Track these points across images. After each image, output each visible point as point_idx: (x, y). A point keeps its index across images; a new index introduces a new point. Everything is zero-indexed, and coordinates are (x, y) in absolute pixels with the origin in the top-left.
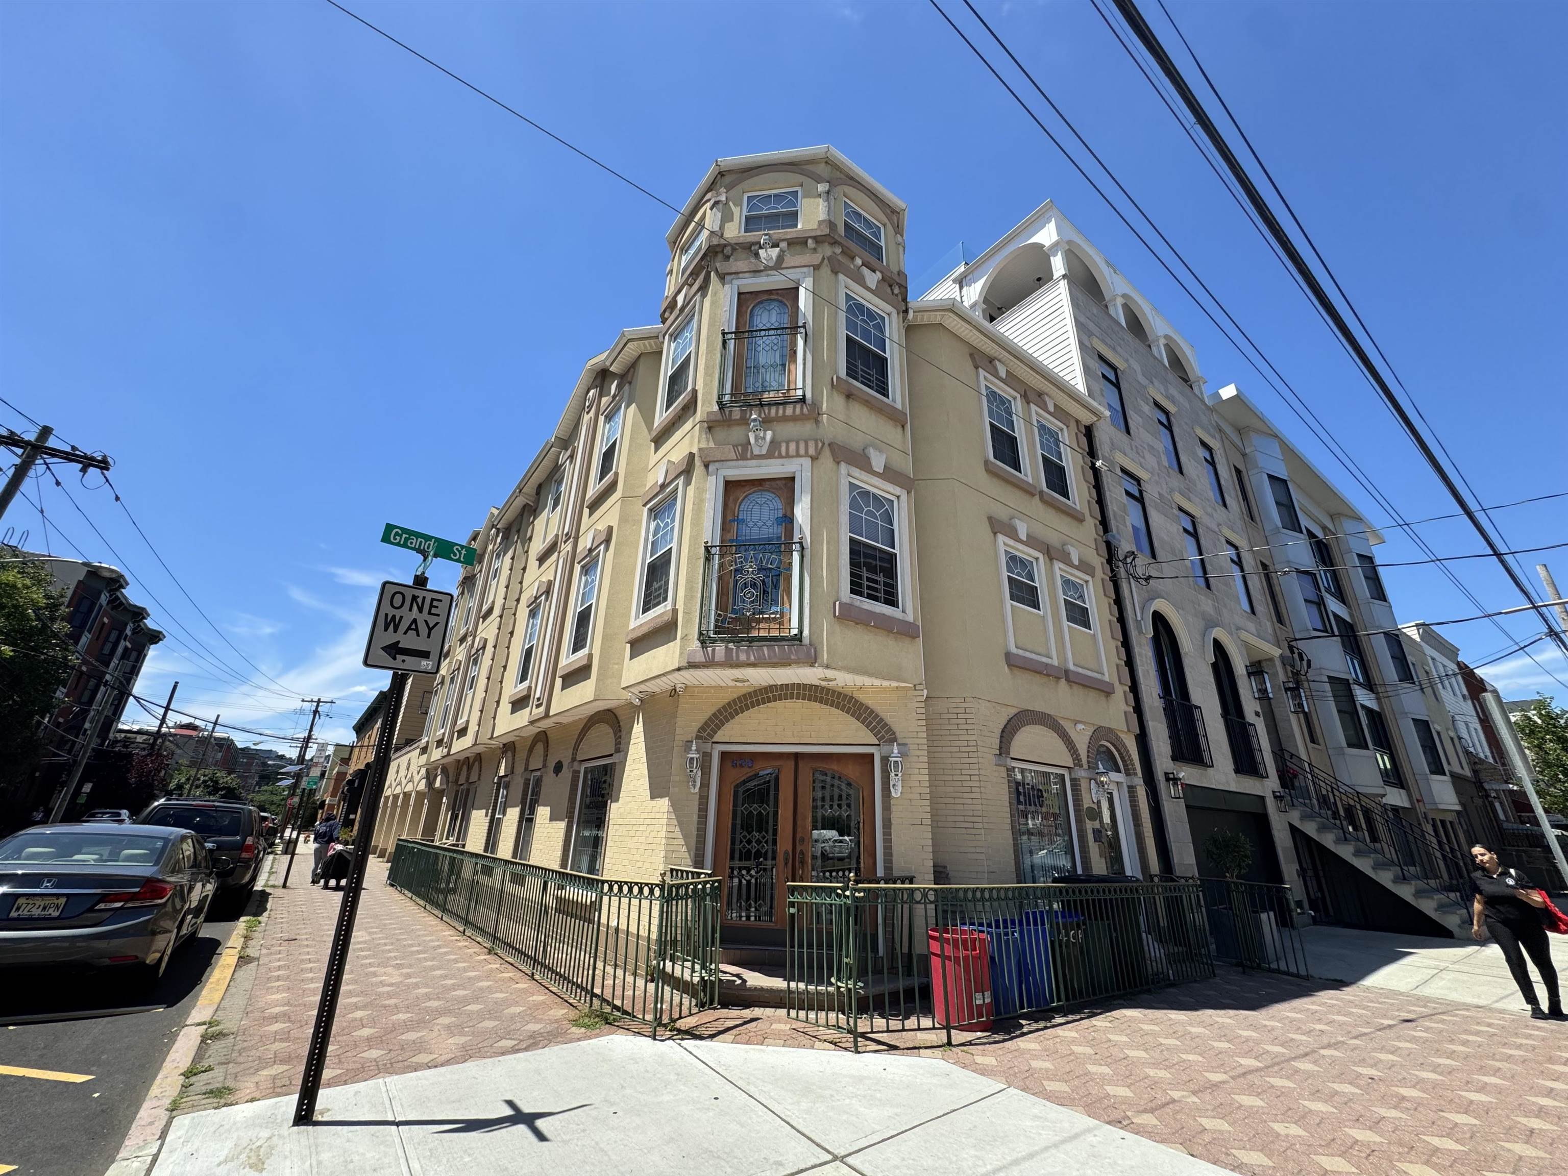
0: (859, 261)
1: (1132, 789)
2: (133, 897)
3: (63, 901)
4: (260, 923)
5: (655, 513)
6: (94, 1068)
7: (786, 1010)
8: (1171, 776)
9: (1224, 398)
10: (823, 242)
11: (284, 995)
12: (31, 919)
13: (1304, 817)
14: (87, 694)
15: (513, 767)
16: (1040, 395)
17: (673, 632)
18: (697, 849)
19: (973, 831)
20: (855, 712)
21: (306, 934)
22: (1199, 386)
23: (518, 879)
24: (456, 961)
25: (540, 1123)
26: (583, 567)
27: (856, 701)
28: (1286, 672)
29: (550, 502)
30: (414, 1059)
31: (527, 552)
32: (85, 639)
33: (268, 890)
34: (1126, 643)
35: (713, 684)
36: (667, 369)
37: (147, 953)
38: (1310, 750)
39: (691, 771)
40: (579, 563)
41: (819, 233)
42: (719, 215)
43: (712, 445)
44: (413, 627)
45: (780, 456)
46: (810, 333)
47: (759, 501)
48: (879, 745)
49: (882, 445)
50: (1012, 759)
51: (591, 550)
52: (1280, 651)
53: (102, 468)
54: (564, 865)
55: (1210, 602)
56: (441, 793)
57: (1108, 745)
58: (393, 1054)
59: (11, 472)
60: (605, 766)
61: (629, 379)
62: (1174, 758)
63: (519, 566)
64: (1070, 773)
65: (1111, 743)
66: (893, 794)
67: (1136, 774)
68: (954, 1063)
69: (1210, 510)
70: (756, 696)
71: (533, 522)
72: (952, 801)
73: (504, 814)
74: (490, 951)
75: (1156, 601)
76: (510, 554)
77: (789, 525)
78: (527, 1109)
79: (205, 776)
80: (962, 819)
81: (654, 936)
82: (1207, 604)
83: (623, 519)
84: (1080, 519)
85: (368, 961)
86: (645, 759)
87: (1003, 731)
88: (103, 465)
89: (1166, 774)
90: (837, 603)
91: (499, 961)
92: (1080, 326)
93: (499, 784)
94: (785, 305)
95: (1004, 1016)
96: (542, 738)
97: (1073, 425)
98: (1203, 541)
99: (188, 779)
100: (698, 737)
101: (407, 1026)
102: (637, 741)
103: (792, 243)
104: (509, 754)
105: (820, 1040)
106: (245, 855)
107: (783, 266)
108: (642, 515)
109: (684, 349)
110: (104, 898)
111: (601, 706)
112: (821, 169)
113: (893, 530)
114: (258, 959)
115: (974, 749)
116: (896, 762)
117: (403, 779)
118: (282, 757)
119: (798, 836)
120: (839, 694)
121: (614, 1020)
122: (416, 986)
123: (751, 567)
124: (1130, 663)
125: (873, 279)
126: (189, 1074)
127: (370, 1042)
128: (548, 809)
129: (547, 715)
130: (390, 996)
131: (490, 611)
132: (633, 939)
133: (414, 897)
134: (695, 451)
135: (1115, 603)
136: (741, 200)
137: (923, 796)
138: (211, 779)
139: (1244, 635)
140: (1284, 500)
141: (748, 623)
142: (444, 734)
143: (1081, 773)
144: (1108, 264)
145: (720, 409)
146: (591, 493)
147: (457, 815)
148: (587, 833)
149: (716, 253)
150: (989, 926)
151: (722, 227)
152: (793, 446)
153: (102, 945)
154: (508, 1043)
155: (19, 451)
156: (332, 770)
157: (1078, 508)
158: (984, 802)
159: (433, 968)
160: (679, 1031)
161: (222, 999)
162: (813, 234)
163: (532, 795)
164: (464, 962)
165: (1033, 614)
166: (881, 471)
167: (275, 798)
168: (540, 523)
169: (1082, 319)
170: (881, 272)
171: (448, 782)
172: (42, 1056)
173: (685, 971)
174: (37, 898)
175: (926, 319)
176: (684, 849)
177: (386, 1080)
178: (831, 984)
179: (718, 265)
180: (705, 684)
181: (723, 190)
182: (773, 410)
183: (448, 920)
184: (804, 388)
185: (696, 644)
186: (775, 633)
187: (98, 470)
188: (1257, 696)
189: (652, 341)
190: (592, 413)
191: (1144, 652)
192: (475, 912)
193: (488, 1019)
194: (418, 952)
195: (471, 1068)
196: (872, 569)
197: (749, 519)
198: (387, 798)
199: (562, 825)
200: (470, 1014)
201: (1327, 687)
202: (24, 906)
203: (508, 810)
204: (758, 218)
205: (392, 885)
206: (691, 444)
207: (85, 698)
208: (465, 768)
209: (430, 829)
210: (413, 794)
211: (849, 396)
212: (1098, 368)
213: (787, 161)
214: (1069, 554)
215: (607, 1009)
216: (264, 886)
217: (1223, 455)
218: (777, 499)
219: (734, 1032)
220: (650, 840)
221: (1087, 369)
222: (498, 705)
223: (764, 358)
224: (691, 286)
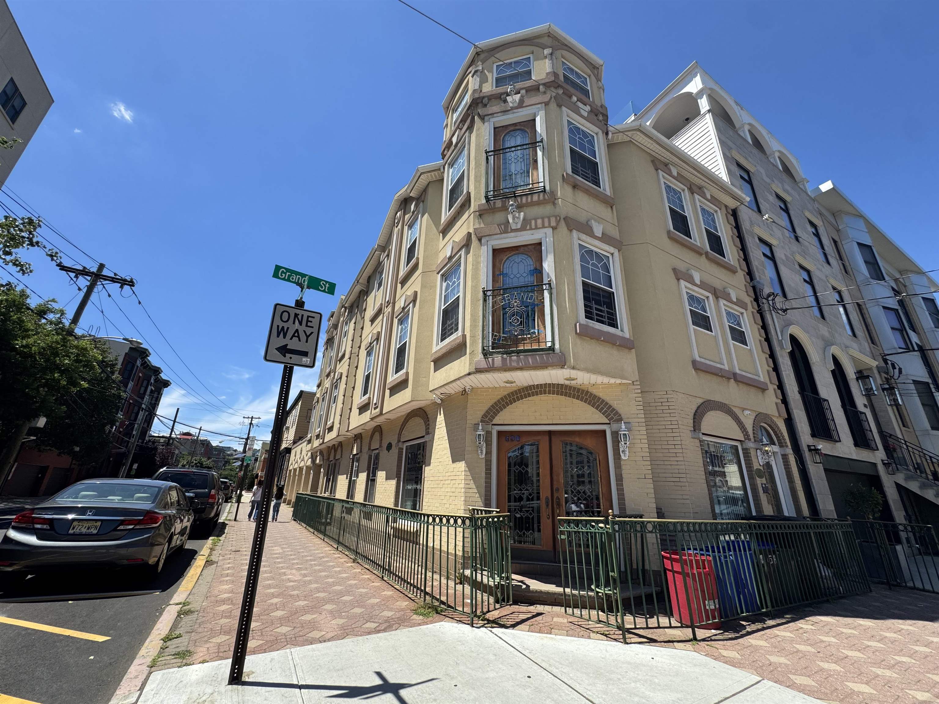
0: (575, 99)
1: (785, 457)
2: (139, 522)
3: (99, 524)
4: (220, 540)
5: (445, 277)
6: (111, 632)
7: (563, 608)
8: (813, 448)
9: (823, 191)
10: (549, 87)
11: (230, 586)
12: (81, 534)
13: (908, 478)
14: (133, 415)
15: (361, 449)
16: (700, 188)
17: (463, 350)
18: (486, 495)
19: (679, 484)
20: (590, 401)
21: (245, 548)
22: (803, 184)
23: (368, 516)
24: (334, 567)
25: (403, 693)
26: (399, 320)
27: (591, 394)
28: (881, 378)
29: (376, 286)
30: (310, 635)
31: (364, 318)
32: (131, 385)
33: (226, 522)
34: (772, 356)
35: (491, 386)
36: (447, 186)
37: (149, 557)
38: (903, 432)
39: (479, 443)
40: (396, 318)
41: (547, 81)
42: (478, 79)
43: (482, 225)
44: (296, 335)
45: (531, 229)
46: (545, 146)
47: (516, 260)
48: (609, 424)
49: (600, 220)
50: (703, 434)
51: (404, 308)
52: (877, 363)
53: (131, 286)
54: (396, 504)
55: (826, 329)
56: (320, 466)
57: (765, 425)
58: (297, 630)
59: (85, 290)
60: (419, 444)
61: (423, 199)
62: (813, 435)
63: (359, 326)
64: (742, 445)
65: (768, 425)
66: (623, 457)
67: (787, 446)
68: (706, 655)
69: (820, 267)
70: (520, 393)
71: (366, 299)
72: (662, 463)
73: (357, 477)
74: (354, 561)
75: (791, 327)
76: (353, 321)
77: (539, 275)
78: (392, 680)
79: (196, 460)
80: (671, 475)
81: (460, 553)
82: (824, 330)
83: (423, 286)
84: (733, 271)
85: (281, 565)
86: (446, 438)
87: (695, 415)
88: (131, 283)
89: (808, 446)
90: (578, 324)
91: (361, 567)
92: (723, 143)
93: (353, 459)
94: (526, 131)
95: (731, 619)
96: (378, 429)
97: (724, 209)
98: (817, 288)
99: (188, 463)
100: (482, 421)
101: (305, 610)
102: (440, 426)
103: (528, 90)
104: (359, 441)
105: (594, 632)
106: (211, 501)
107: (524, 105)
108: (436, 282)
109: (459, 170)
110: (122, 522)
111: (416, 405)
112: (546, 40)
113: (610, 276)
114: (217, 562)
115: (676, 426)
116: (625, 435)
117: (299, 459)
118: (236, 451)
119: (555, 487)
120: (579, 389)
121: (442, 611)
122: (310, 582)
123: (516, 302)
124: (776, 369)
125: (585, 110)
126: (167, 639)
127: (282, 621)
128: (384, 472)
129: (381, 414)
130: (294, 588)
131: (343, 356)
132: (444, 555)
133: (307, 527)
134: (471, 231)
135: (762, 328)
136: (492, 68)
137: (645, 459)
138: (199, 462)
139: (852, 352)
140: (871, 260)
141: (517, 341)
142: (320, 431)
143: (751, 445)
144: (737, 104)
145: (487, 202)
146: (402, 274)
147: (330, 479)
148: (409, 487)
149: (477, 104)
150: (708, 550)
151: (481, 86)
152: (539, 221)
153: (123, 551)
154: (372, 625)
155: (89, 278)
156: (261, 457)
157: (732, 263)
158: (686, 463)
159: (320, 571)
160: (489, 621)
161: (194, 587)
162: (543, 82)
163: (374, 465)
164: (339, 567)
165: (708, 334)
166: (601, 236)
167: (232, 473)
168: (370, 299)
169: (723, 139)
170: (590, 105)
171: (323, 459)
172: (82, 622)
173: (484, 578)
174: (84, 522)
175: (621, 138)
176: (477, 495)
177: (292, 650)
178: (592, 590)
179: (479, 111)
180: (485, 386)
181: (480, 63)
182: (524, 199)
183: (327, 541)
184: (544, 182)
185: (481, 356)
186: (535, 347)
187: (129, 287)
188: (864, 394)
189: (436, 173)
190: (400, 226)
191: (785, 362)
192: (343, 537)
193: (357, 607)
194: (311, 560)
195: (348, 643)
196: (598, 303)
197: (510, 273)
198: (290, 471)
199: (393, 482)
200: (345, 603)
201: (912, 387)
202: (77, 526)
203: (360, 474)
204: (504, 78)
205: (295, 520)
206: (468, 228)
207: (132, 418)
208: (333, 451)
209: (315, 487)
210: (305, 468)
211: (575, 187)
212: (738, 172)
213: (521, 38)
214: (729, 294)
215: (437, 603)
216: (226, 520)
217: (824, 230)
218: (529, 258)
219: (528, 623)
220: (453, 490)
221: (730, 172)
222: (351, 411)
223: (513, 168)
224: (461, 129)
